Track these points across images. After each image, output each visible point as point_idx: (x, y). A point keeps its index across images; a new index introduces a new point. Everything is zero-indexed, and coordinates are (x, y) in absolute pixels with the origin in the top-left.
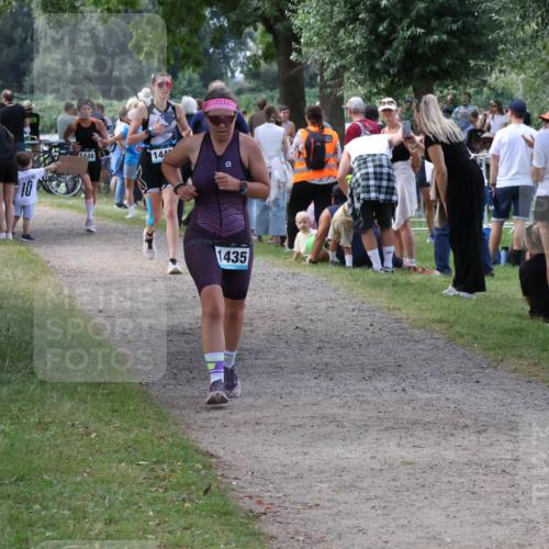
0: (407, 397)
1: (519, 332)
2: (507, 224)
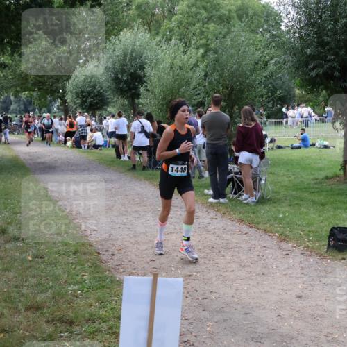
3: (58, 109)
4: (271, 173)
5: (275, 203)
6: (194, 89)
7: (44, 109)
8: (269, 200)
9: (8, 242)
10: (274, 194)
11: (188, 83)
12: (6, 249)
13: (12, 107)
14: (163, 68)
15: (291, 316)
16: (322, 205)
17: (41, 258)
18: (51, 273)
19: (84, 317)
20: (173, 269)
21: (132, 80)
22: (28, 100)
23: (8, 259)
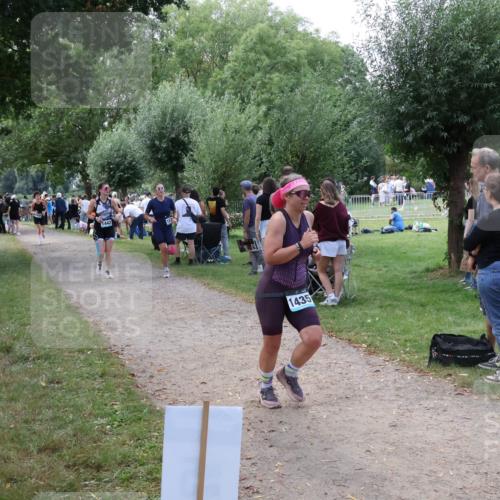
3: (78, 186)
4: (356, 265)
5: (362, 304)
6: (255, 157)
7: (59, 187)
8: (354, 300)
9: (14, 362)
10: (361, 293)
11: (246, 151)
12: (11, 373)
13: (17, 185)
14: (214, 131)
15: (383, 451)
16: (422, 305)
17: (58, 383)
18: (72, 403)
19: (115, 460)
20: (230, 394)
21: (173, 147)
22: (38, 176)
23: (15, 385)
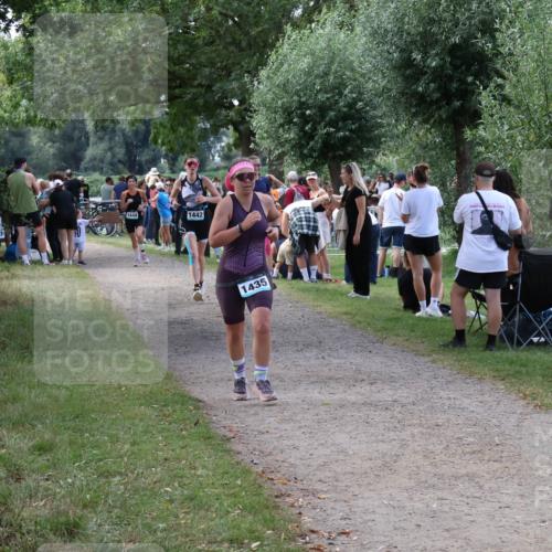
0: (325, 362)
1: (397, 319)
2: (389, 251)
21: (455, 68)
